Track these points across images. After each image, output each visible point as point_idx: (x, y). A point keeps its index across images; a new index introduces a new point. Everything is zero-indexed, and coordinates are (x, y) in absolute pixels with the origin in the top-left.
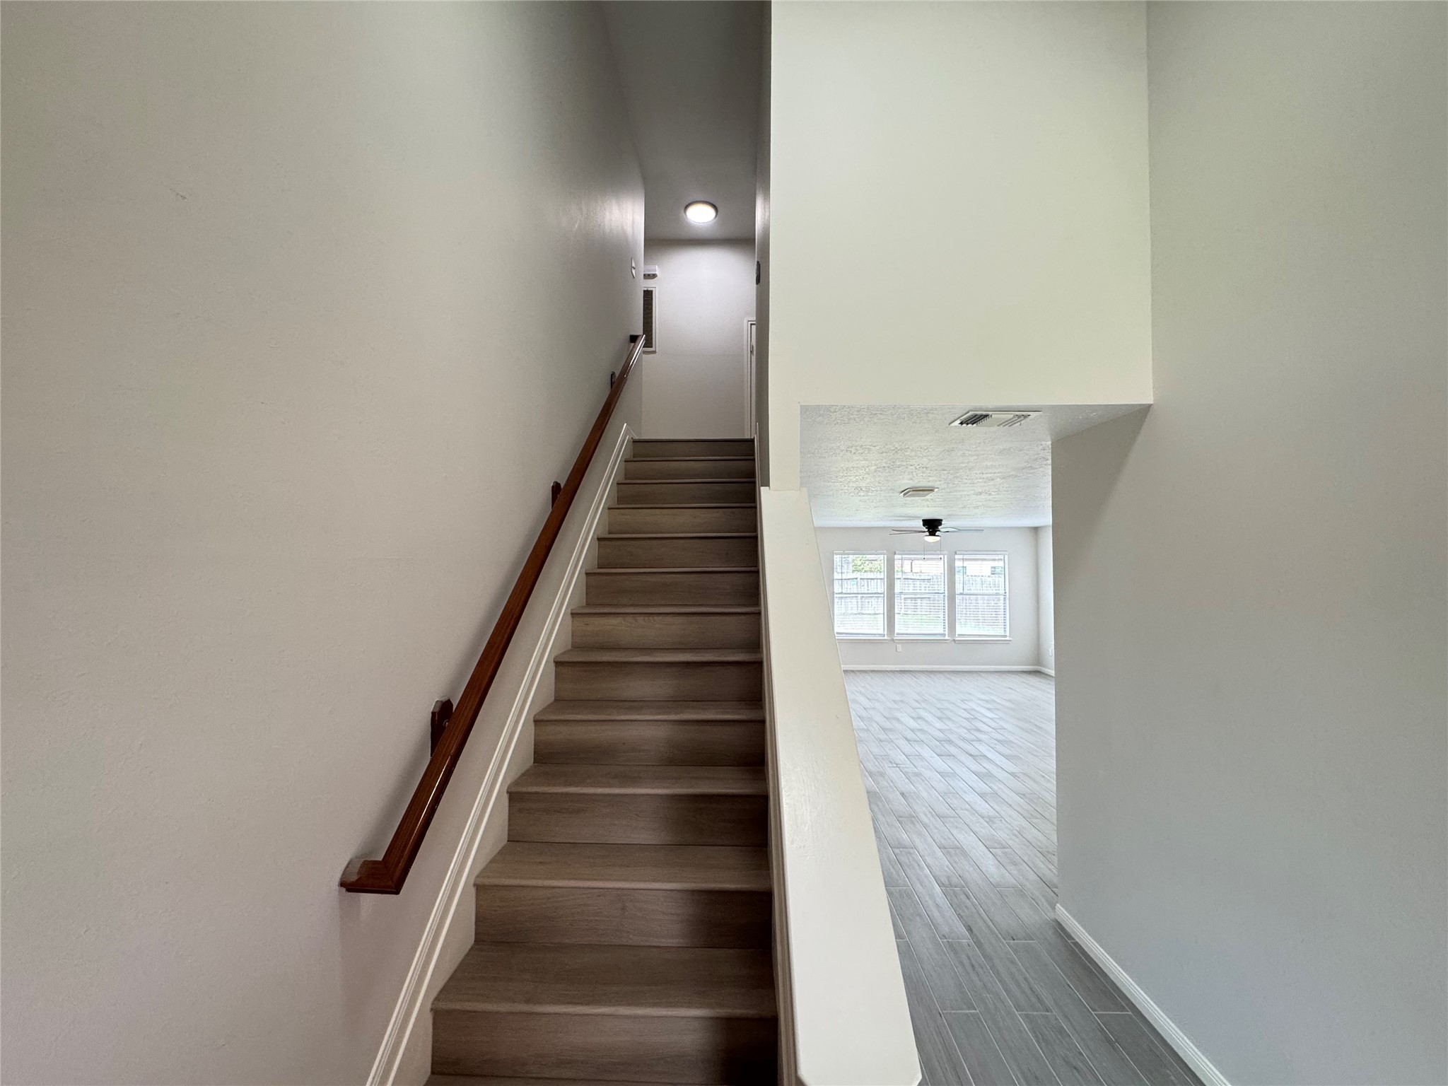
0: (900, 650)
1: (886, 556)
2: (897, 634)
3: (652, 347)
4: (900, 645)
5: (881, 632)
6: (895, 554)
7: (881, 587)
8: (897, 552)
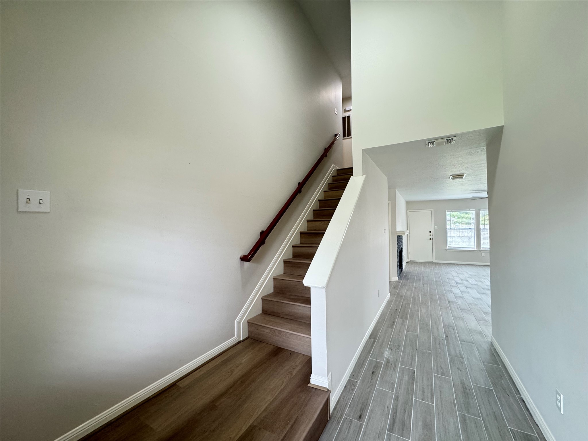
0: (484, 256)
1: (475, 211)
2: (482, 248)
3: (350, 136)
4: (484, 254)
5: (473, 247)
6: (480, 210)
7: (474, 226)
8: (481, 210)
